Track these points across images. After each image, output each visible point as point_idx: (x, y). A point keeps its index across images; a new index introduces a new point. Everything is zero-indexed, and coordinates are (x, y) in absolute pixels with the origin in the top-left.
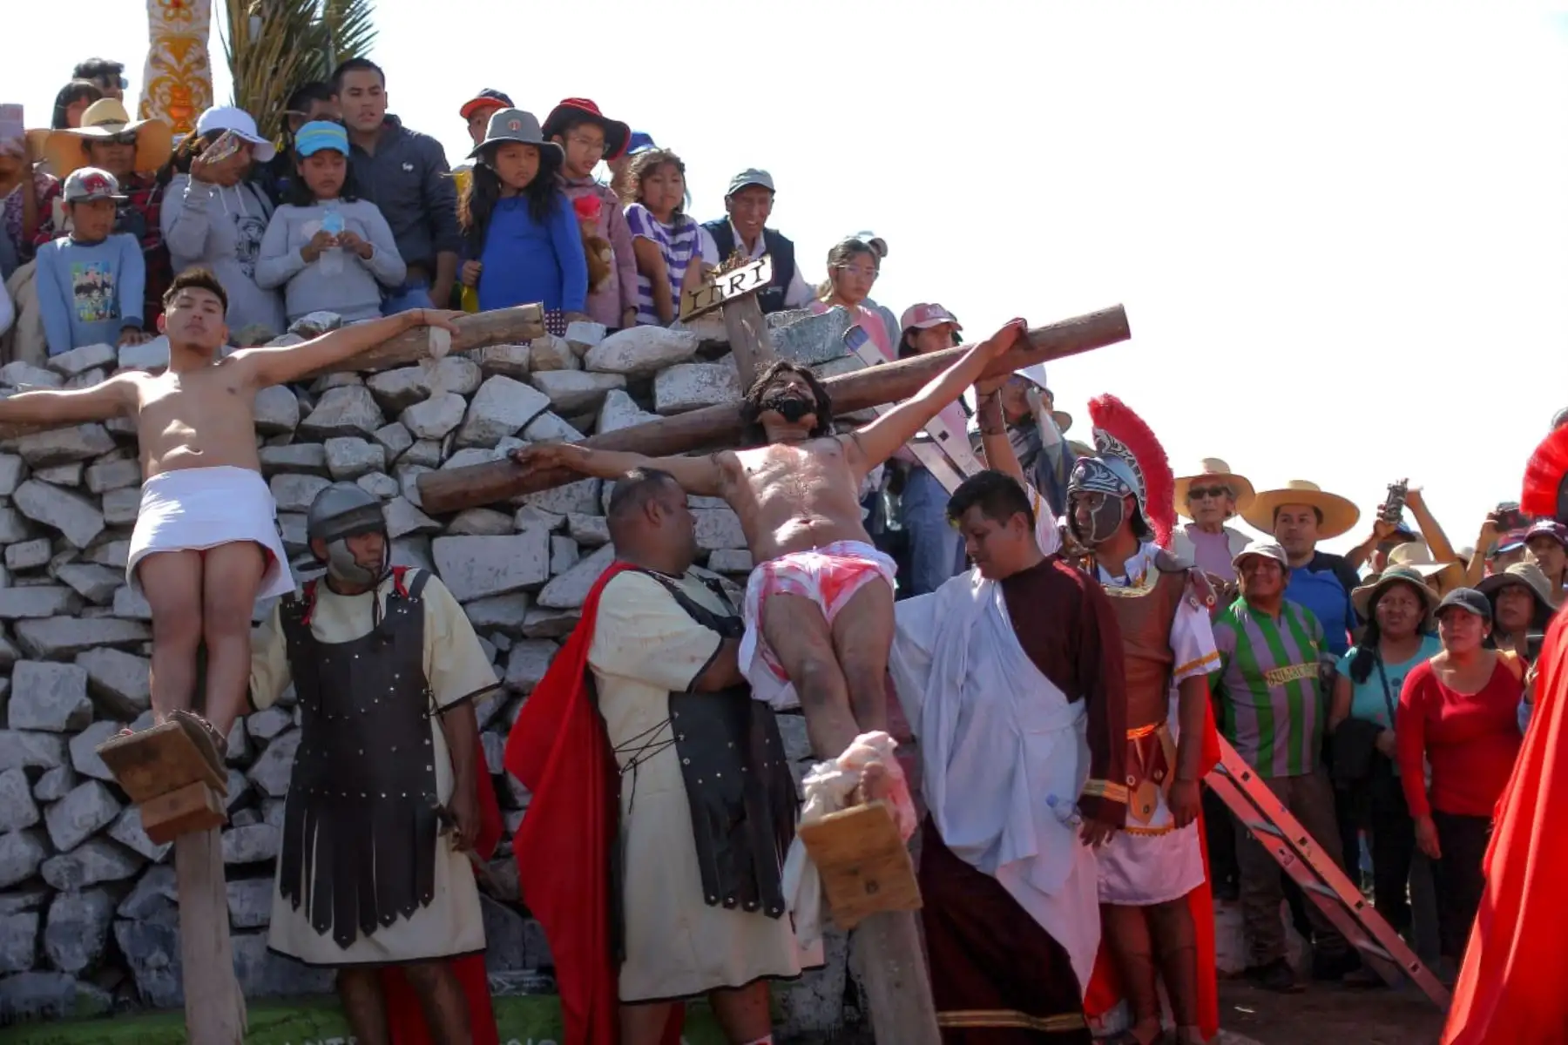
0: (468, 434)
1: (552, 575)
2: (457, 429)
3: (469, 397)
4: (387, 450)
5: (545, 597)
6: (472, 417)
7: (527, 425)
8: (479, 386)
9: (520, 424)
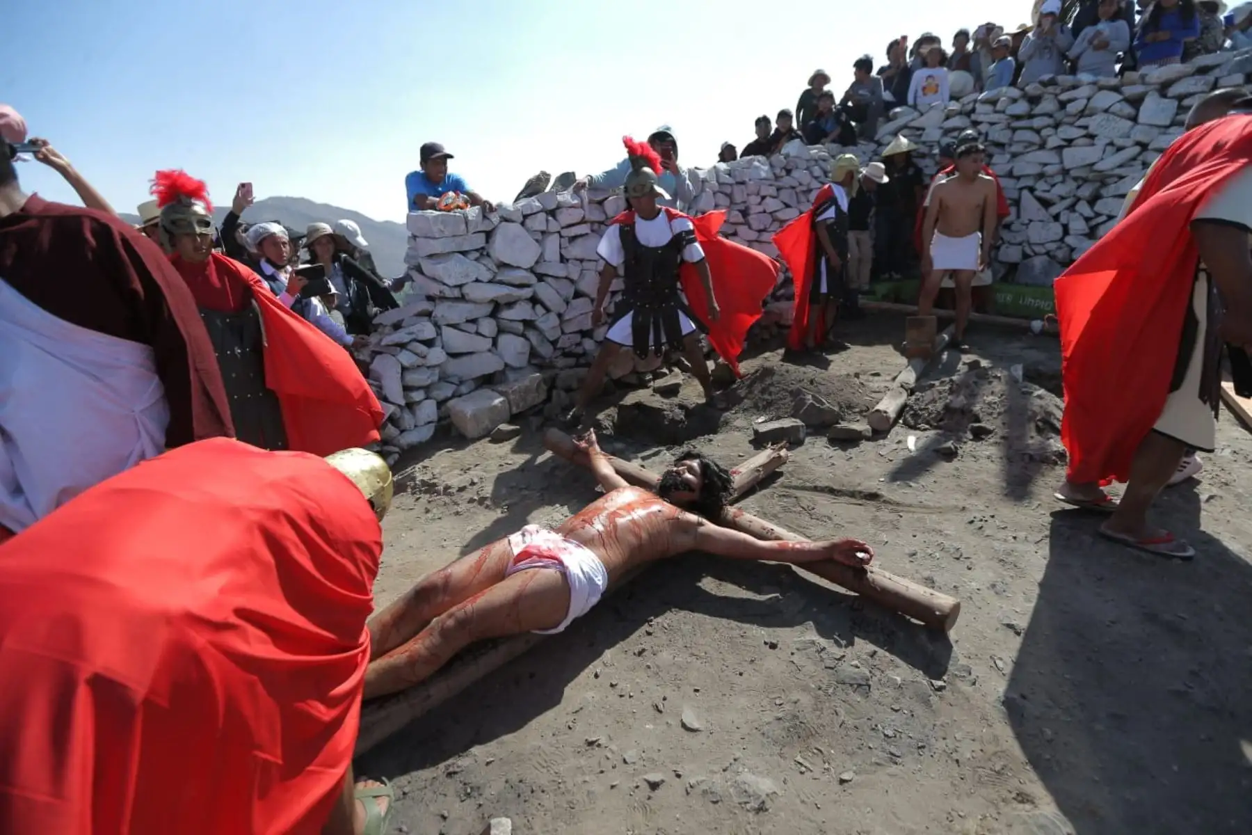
0: (1087, 112)
1: (1102, 159)
2: (1083, 111)
3: (1089, 99)
4: (1055, 120)
5: (1096, 167)
6: (1088, 106)
7: (1110, 107)
8: (1094, 95)
9: (1107, 106)
